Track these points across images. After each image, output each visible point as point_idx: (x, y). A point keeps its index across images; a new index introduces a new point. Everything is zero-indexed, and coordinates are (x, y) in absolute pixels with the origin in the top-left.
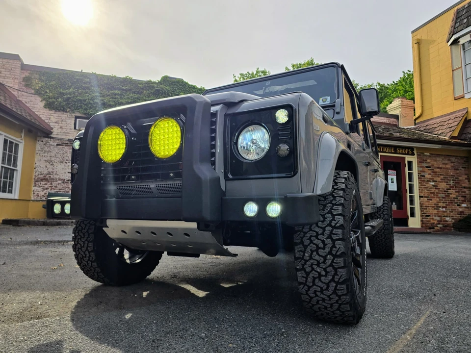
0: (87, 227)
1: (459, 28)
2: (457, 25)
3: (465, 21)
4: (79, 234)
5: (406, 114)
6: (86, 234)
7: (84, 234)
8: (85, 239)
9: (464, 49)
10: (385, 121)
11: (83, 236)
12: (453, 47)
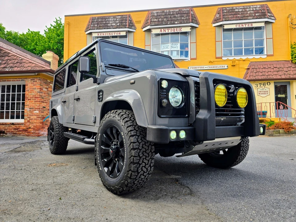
0: (150, 148)
1: (93, 28)
2: (92, 25)
3: (96, 25)
4: (143, 155)
5: (55, 63)
6: (150, 154)
7: (148, 154)
8: (149, 158)
9: (93, 39)
10: (44, 64)
11: (148, 156)
12: (88, 35)
